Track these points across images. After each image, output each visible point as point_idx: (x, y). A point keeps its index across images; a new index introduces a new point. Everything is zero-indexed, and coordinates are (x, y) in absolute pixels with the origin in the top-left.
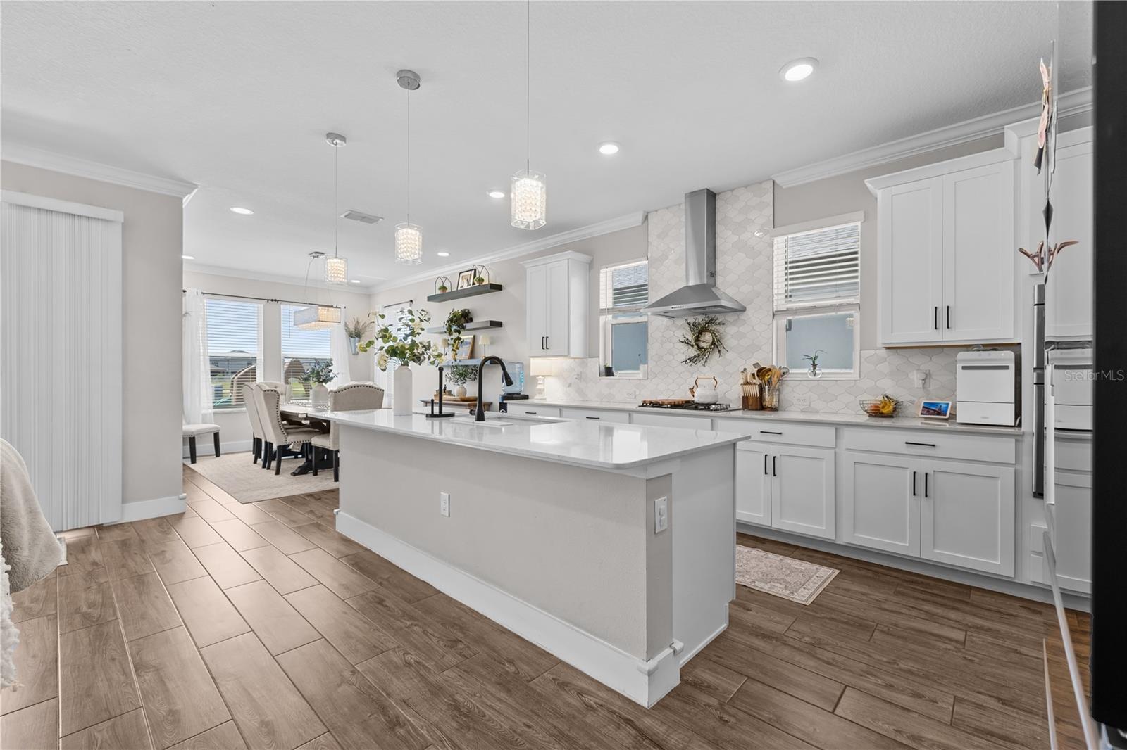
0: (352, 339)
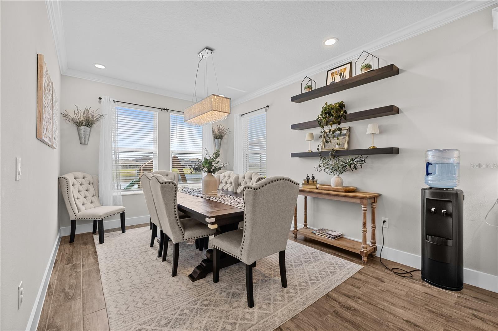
0: (216, 139)
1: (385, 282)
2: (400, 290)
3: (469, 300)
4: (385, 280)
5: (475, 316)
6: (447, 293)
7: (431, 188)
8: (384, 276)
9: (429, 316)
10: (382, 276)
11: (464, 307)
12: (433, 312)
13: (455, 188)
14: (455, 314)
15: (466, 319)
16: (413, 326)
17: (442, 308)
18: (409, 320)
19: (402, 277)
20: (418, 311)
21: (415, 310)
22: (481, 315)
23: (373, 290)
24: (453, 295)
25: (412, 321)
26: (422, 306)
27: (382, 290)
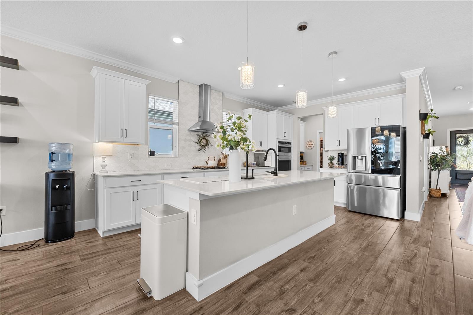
1: (19, 259)
2: (38, 256)
3: (81, 238)
4: (19, 258)
5: (88, 242)
6: (68, 241)
7: (53, 171)
8: (15, 257)
9: (68, 256)
10: (13, 257)
11: (81, 242)
12: (68, 253)
13: (70, 170)
14: (79, 247)
15: (86, 246)
16: (63, 265)
17: (71, 248)
18: (58, 264)
19: (31, 249)
20: (59, 258)
21: (57, 259)
22: (90, 241)
23: (14, 269)
24: (72, 241)
25: (60, 264)
26: (60, 255)
27: (23, 264)
